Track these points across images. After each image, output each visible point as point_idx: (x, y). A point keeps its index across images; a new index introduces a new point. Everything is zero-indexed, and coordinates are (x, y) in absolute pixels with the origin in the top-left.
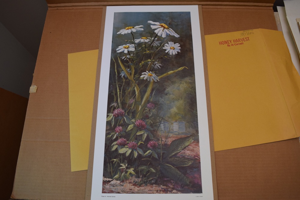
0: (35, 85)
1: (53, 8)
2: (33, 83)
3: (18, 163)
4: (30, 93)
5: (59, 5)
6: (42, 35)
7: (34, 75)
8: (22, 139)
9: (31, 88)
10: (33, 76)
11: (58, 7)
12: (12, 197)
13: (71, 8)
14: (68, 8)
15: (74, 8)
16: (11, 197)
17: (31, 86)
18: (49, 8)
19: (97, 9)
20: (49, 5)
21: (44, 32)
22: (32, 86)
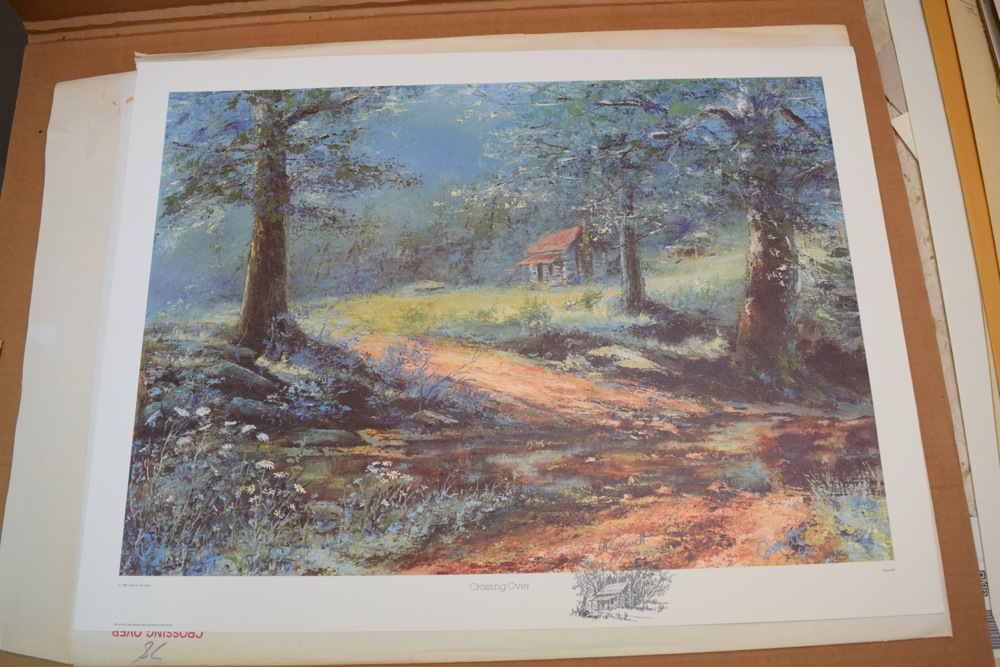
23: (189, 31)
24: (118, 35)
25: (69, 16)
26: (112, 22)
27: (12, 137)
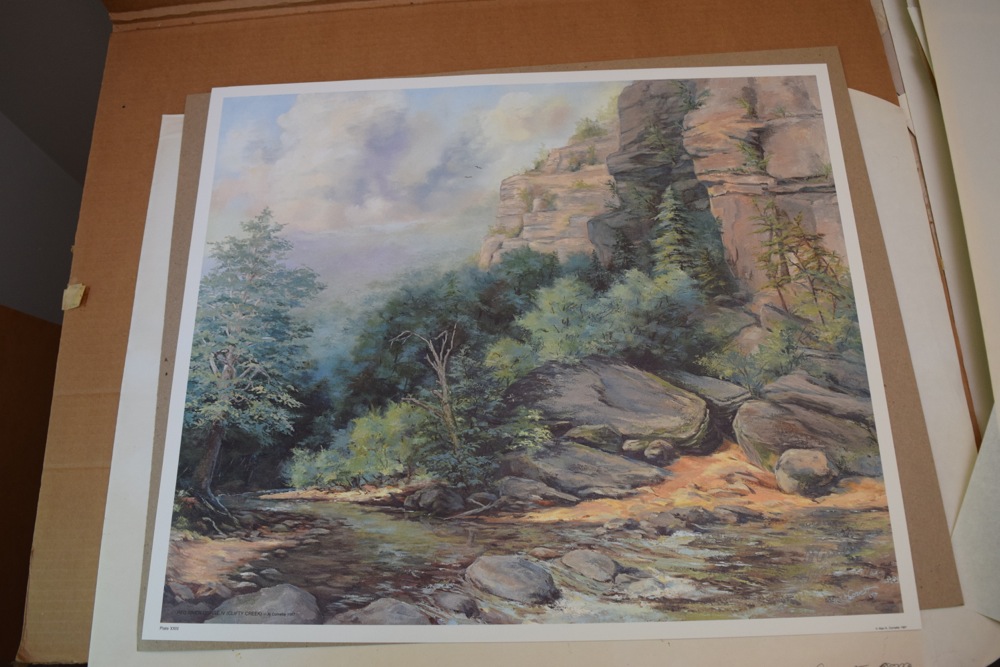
0: (78, 283)
1: (129, 27)
2: (73, 278)
3: (34, 544)
4: (63, 312)
5: (146, 14)
6: (97, 117)
7: (75, 249)
8: (45, 465)
9: (67, 293)
10: (72, 254)
11: (143, 20)
12: (21, 657)
13: (186, 21)
14: (176, 21)
15: (196, 19)
16: (17, 659)
17: (66, 287)
18: (114, 26)
19: (272, 17)
20: (114, 16)
21: (102, 107)
22: (69, 287)
23: (257, 19)
24: (193, 24)
25: (150, 7)
26: (188, 12)
27: (98, 112)
